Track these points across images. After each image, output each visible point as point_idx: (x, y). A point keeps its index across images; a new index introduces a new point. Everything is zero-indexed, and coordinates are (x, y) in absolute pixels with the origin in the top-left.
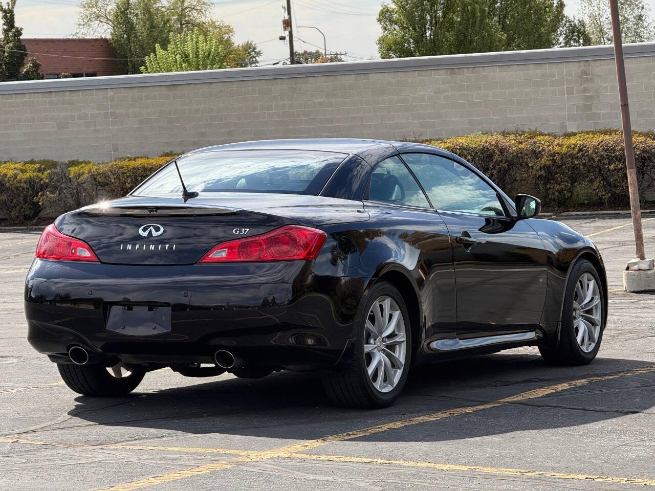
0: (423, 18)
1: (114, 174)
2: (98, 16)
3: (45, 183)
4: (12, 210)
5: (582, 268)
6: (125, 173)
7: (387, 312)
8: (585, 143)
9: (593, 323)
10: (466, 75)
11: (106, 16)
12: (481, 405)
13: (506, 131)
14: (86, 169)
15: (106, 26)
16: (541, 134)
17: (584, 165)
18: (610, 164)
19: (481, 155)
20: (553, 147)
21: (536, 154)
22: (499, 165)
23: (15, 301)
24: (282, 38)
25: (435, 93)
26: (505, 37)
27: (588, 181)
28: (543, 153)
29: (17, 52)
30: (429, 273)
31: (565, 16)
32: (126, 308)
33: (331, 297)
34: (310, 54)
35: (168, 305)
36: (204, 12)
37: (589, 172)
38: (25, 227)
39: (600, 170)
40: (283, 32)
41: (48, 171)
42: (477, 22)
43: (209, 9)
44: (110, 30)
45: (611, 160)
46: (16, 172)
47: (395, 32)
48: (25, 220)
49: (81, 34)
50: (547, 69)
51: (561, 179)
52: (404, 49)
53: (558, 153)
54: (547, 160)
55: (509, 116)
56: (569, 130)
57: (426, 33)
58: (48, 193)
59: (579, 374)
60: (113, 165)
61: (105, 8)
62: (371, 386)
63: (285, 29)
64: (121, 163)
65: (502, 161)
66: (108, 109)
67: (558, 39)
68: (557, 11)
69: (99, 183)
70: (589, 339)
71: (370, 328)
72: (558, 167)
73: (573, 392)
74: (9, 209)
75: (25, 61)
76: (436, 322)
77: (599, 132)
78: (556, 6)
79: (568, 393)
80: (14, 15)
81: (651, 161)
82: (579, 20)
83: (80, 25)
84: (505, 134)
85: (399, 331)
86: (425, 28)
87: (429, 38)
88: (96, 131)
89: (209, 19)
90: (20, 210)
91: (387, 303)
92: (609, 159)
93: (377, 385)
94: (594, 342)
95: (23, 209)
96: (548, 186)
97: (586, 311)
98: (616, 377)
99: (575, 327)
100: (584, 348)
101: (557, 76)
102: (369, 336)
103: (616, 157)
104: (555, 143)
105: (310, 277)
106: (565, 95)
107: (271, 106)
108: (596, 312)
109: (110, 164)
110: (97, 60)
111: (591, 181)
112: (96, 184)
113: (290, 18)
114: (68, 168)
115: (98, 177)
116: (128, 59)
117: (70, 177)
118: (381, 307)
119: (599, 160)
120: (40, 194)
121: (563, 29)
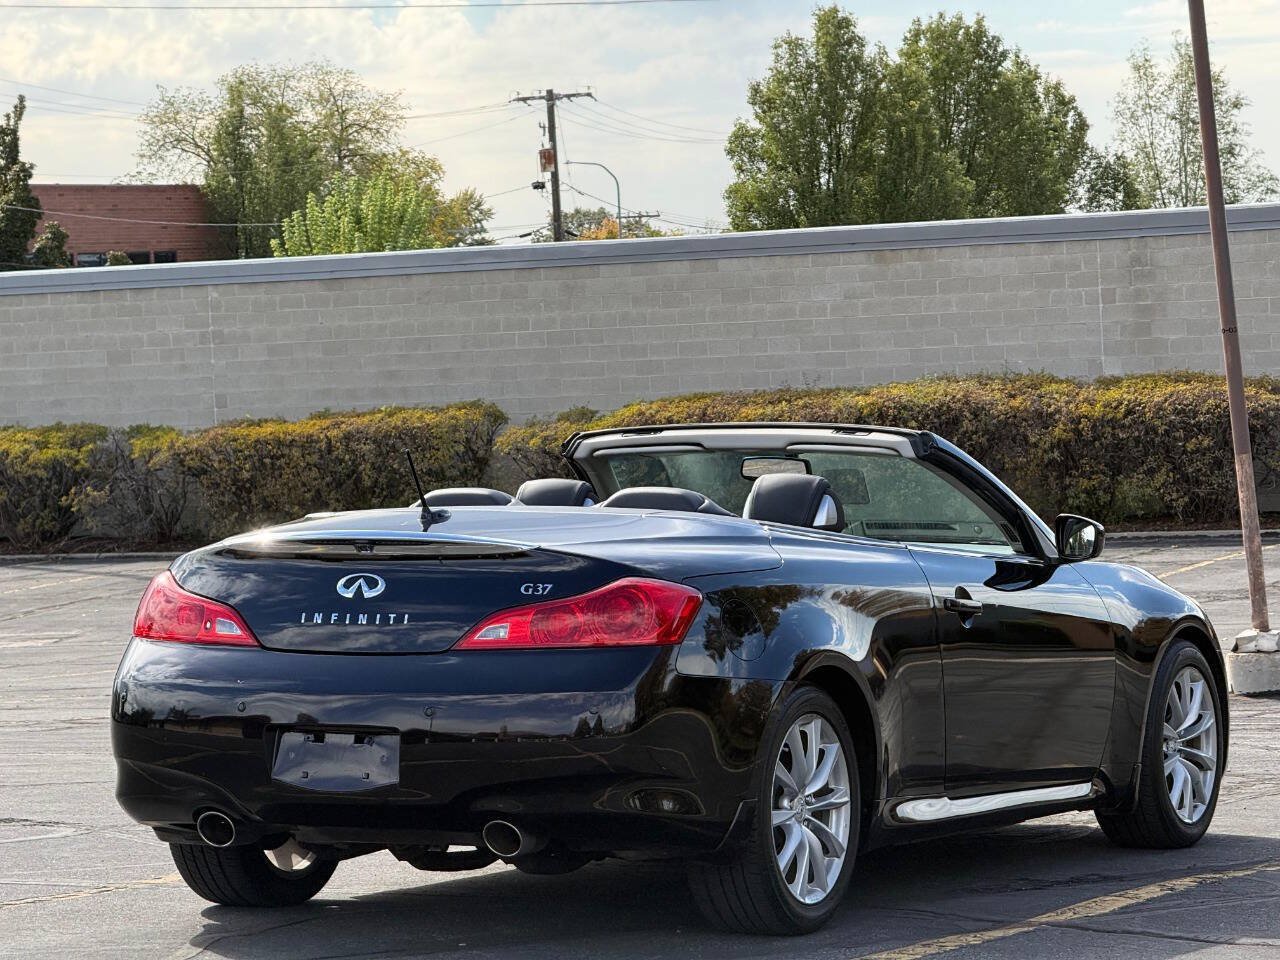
0: (813, 147)
1: (218, 453)
2: (179, 141)
3: (83, 470)
4: (18, 521)
5: (1180, 657)
6: (241, 451)
7: (815, 745)
8: (1140, 397)
9: (1201, 765)
10: (908, 264)
11: (193, 139)
12: (995, 929)
13: (985, 374)
14: (164, 442)
15: (194, 159)
16: (1053, 380)
17: (1137, 440)
18: (1187, 439)
19: (936, 420)
20: (1077, 406)
21: (1045, 419)
22: (970, 439)
23: (38, 705)
24: (539, 186)
25: (846, 298)
26: (971, 185)
27: (1144, 472)
28: (1057, 416)
29: (23, 211)
30: (894, 665)
31: (1090, 146)
32: (312, 737)
33: (712, 719)
34: (586, 214)
35: (393, 731)
36: (385, 134)
37: (1146, 455)
38: (43, 556)
39: (1167, 451)
40: (541, 174)
41: (90, 446)
42: (918, 159)
43: (395, 129)
44: (202, 168)
45: (1191, 431)
46: (26, 446)
47: (759, 175)
48: (43, 541)
49: (145, 174)
50: (1064, 252)
51: (1091, 467)
52: (775, 210)
53: (1086, 417)
54: (1064, 431)
55: (989, 344)
56: (1108, 372)
57: (819, 178)
58: (89, 488)
59: (1177, 867)
60: (217, 434)
61: (194, 124)
62: (784, 890)
63: (544, 169)
64: (232, 432)
65: (976, 433)
66: (209, 327)
67: (1075, 192)
68: (1073, 137)
69: (189, 468)
70: (1194, 797)
71: (784, 778)
72: (1087, 444)
73: (1171, 904)
74: (12, 519)
75: (36, 229)
76: (909, 763)
77: (1164, 376)
78: (1072, 128)
79: (1162, 904)
80: (18, 139)
81: (1267, 434)
82: (1116, 155)
83: (142, 156)
84: (983, 380)
85: (837, 782)
86: (817, 169)
87: (825, 188)
88: (184, 368)
89: (394, 147)
90: (34, 521)
91: (814, 728)
92: (1184, 429)
93: (797, 888)
94: (1203, 803)
95: (40, 520)
96: (1067, 481)
97: (1188, 741)
98: (1249, 872)
99: (1166, 774)
100: (1184, 815)
101: (1083, 267)
102: (780, 793)
103: (1198, 425)
104: (1081, 398)
105: (669, 678)
106: (1098, 303)
107: (527, 320)
108: (1208, 743)
109: (212, 434)
110: (177, 227)
111: (1151, 472)
112: (183, 473)
113: (554, 147)
114: (129, 439)
115: (188, 458)
116: (240, 225)
117: (133, 457)
118: (804, 735)
119: (1166, 431)
120: (73, 491)
121: (1084, 173)
